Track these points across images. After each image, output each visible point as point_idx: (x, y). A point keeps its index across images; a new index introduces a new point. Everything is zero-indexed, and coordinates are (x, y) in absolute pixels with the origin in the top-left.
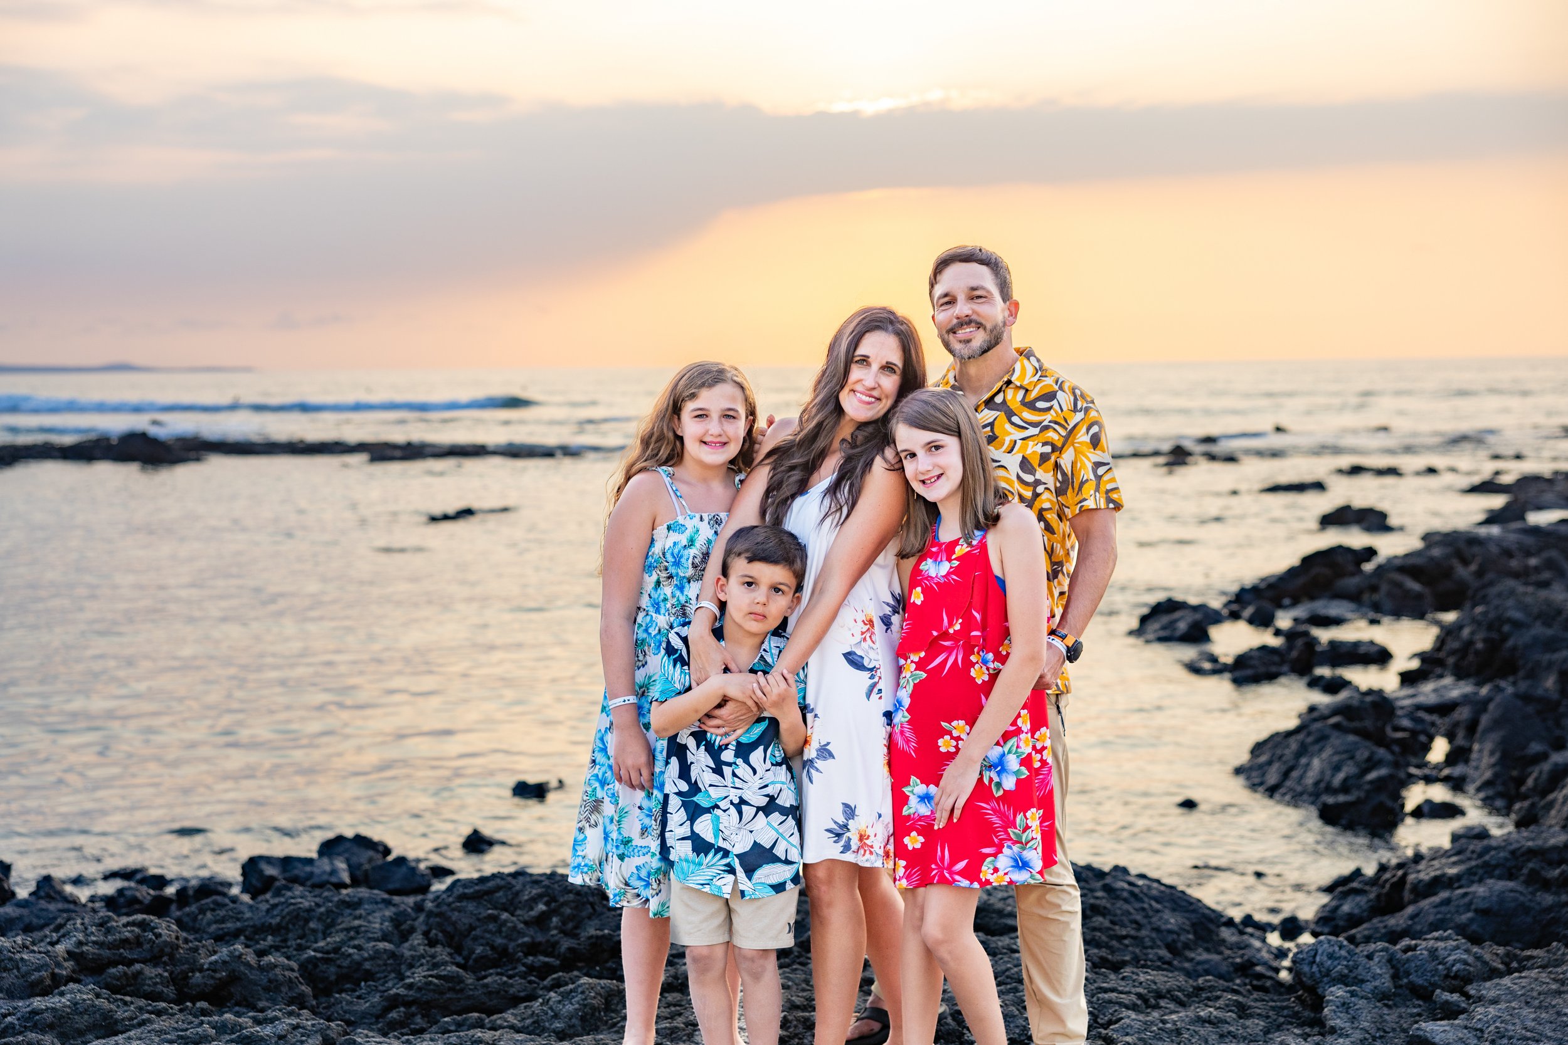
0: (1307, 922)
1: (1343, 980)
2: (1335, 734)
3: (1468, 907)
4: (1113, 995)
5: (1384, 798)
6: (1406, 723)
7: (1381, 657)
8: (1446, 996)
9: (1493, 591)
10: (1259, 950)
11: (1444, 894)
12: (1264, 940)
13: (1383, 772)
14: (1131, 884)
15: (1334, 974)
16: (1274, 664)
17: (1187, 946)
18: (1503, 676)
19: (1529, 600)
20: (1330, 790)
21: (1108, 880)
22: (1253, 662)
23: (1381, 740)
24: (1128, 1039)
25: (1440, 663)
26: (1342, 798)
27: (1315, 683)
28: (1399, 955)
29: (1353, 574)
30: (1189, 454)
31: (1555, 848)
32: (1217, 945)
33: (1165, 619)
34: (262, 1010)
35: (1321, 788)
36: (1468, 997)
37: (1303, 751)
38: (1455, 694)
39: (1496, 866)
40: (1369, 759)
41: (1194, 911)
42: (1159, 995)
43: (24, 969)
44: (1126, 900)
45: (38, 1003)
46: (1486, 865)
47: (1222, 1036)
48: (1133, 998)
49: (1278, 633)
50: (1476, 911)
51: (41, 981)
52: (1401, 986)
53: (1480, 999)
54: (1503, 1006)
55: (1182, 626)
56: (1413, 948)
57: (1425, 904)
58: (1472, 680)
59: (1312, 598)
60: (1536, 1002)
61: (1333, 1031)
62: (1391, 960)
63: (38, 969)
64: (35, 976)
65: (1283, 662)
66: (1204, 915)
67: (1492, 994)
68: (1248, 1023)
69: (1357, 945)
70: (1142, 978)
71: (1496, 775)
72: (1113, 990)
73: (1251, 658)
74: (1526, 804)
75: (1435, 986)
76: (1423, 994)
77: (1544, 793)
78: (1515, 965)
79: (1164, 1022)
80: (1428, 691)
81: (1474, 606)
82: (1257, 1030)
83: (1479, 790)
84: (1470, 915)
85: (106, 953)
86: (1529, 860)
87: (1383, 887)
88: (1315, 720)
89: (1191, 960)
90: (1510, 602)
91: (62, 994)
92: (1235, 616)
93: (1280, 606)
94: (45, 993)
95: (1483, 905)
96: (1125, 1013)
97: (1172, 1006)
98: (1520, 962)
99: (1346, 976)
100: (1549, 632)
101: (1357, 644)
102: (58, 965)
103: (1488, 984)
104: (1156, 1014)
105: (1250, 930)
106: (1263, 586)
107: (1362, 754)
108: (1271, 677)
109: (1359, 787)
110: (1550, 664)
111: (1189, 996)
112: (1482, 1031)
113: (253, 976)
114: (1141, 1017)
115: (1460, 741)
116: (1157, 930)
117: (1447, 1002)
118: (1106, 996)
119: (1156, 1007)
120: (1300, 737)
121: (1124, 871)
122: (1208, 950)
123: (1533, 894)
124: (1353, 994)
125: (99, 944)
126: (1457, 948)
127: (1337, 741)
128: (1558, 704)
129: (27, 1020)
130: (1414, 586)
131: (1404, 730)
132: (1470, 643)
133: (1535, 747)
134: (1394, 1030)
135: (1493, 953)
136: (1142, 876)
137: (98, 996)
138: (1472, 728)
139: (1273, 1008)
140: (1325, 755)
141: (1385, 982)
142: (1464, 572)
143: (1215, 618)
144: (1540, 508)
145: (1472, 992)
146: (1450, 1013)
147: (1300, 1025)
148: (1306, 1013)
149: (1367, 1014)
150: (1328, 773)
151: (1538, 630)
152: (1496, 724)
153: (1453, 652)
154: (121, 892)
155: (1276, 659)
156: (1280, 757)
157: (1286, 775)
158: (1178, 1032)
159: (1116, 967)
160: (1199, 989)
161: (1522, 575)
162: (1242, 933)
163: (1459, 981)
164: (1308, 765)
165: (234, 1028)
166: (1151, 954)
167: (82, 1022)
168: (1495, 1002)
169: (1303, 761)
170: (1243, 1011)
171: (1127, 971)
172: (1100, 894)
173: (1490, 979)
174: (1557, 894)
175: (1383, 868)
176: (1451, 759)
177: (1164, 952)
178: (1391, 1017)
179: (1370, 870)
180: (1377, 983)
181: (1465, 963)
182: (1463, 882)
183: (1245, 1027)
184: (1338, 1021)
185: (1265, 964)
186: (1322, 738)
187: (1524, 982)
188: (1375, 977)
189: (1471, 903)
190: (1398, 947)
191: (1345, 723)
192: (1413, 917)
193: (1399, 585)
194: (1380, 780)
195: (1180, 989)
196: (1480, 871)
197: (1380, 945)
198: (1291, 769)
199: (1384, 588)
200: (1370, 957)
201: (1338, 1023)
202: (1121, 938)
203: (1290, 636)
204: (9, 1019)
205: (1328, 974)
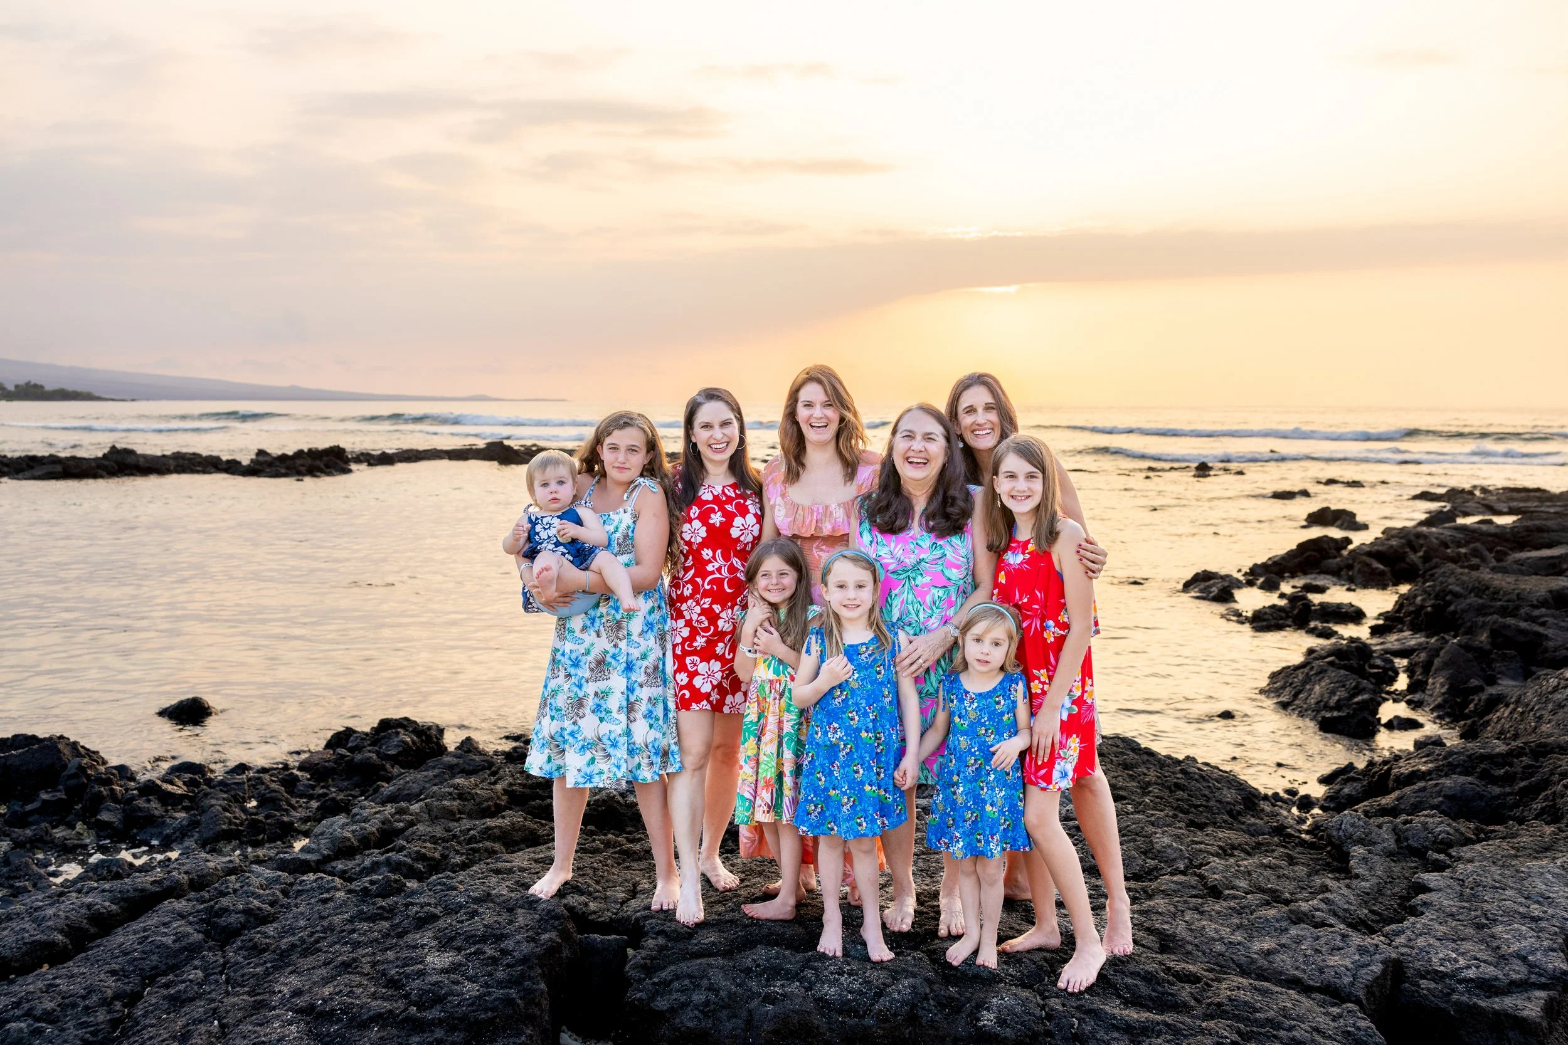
0: (1317, 799)
1: (1361, 842)
2: (1331, 668)
3: (1439, 793)
4: (1203, 846)
5: (1366, 714)
6: (1379, 662)
7: (1355, 616)
8: (1436, 856)
9: (1439, 571)
10: (1286, 818)
11: (1421, 784)
12: (1289, 811)
13: (1366, 696)
14: (1199, 769)
15: (1355, 837)
16: (1282, 619)
17: (1239, 813)
18: (1446, 632)
19: (1465, 578)
20: (1327, 707)
21: (1184, 766)
22: (1267, 617)
23: (1363, 674)
24: (1216, 876)
25: (1400, 621)
26: (1335, 714)
27: (1312, 632)
28: (1400, 826)
29: (1335, 557)
30: (1211, 468)
31: (1500, 755)
32: (1257, 813)
33: (1203, 585)
34: (630, 833)
35: (1322, 705)
36: (1450, 856)
37: (1307, 680)
38: (1413, 642)
39: (1457, 766)
40: (1356, 687)
41: (1243, 789)
42: (1233, 847)
43: (478, 800)
44: (1196, 780)
45: (490, 822)
46: (1450, 764)
47: (1279, 877)
48: (1216, 848)
49: (1282, 596)
50: (1445, 796)
51: (489, 807)
52: (1402, 848)
53: (1459, 859)
54: (1477, 864)
55: (1215, 590)
56: (1410, 822)
57: (1407, 790)
58: (1423, 633)
59: (1305, 573)
60: (1500, 863)
61: (1357, 876)
62: (1394, 829)
63: (487, 800)
64: (485, 804)
65: (1288, 617)
66: (1250, 792)
67: (1469, 855)
68: (1296, 868)
69: (1370, 818)
70: (1220, 835)
71: (1445, 701)
72: (1201, 843)
73: (1266, 613)
74: (1469, 722)
75: (1427, 849)
76: (1419, 853)
77: (1482, 715)
78: (1482, 836)
79: (1238, 866)
80: (1393, 640)
81: (1424, 583)
82: (1303, 874)
83: (1432, 710)
84: (1440, 799)
85: (528, 791)
86: (1481, 762)
87: (1373, 776)
88: (1316, 659)
89: (1243, 823)
90: (1452, 580)
91: (503, 817)
92: (1250, 583)
93: (1283, 578)
94: (492, 815)
95: (1449, 793)
96: (1212, 859)
97: (1242, 855)
98: (1486, 834)
99: (1363, 839)
100: (1480, 601)
101: (1339, 606)
102: (499, 798)
103: (1465, 849)
104: (1232, 860)
105: (1279, 803)
106: (1270, 562)
107: (1351, 683)
108: (1279, 628)
109: (1348, 707)
110: (1484, 624)
111: (1253, 848)
112: (1463, 881)
113: (623, 810)
114: (1223, 862)
115: (1418, 676)
116: (1220, 802)
117: (1436, 860)
118: (1198, 846)
119: (1232, 855)
120: (1306, 670)
121: (1194, 760)
122: (1253, 816)
123: (1485, 786)
124: (1370, 852)
125: (524, 786)
126: (1442, 822)
127: (1333, 673)
128: (1490, 652)
129: (484, 833)
130: (1377, 565)
131: (1378, 667)
132: (1422, 607)
133: (1474, 682)
134: (1399, 878)
135: (1467, 827)
136: (1207, 764)
137: (525, 819)
138: (1427, 667)
139: (1312, 859)
140: (1323, 684)
141: (1391, 844)
142: (1414, 557)
143: (1239, 585)
144: (1466, 514)
145: (1454, 854)
146: (1439, 867)
147: (1332, 872)
148: (1335, 864)
149: (1381, 866)
150: (1326, 695)
151: (1472, 599)
152: (1446, 665)
153: (1409, 614)
154: (515, 749)
155: (1283, 615)
156: (1291, 684)
157: (1296, 696)
158: (1249, 873)
159: (1201, 827)
160: (1259, 844)
161: (1456, 560)
162: (1274, 805)
163: (1444, 846)
164: (1311, 690)
165: (616, 844)
166: (1219, 818)
167: (517, 836)
168: (1471, 861)
169: (1308, 687)
170: (1291, 861)
171: (1209, 830)
172: (1179, 776)
173: (1465, 845)
174: (1502, 786)
175: (1371, 764)
176: (1412, 688)
177: (1226, 817)
178: (1397, 868)
179: (1361, 765)
180: (1385, 845)
181: (1448, 833)
182: (1434, 776)
183: (1295, 872)
184: (1361, 870)
185: (1291, 827)
186: (1322, 672)
187: (1491, 848)
188: (1384, 840)
189: (1441, 791)
190: (1398, 820)
191: (1337, 661)
192: (1398, 799)
193: (1368, 565)
194: (1363, 701)
195: (1247, 844)
196: (1446, 769)
197: (1386, 819)
198: (1300, 692)
199: (1357, 567)
200: (1380, 826)
201: (1361, 871)
202: (1196, 807)
203: (1293, 599)
204: (472, 832)
205: (1350, 838)
